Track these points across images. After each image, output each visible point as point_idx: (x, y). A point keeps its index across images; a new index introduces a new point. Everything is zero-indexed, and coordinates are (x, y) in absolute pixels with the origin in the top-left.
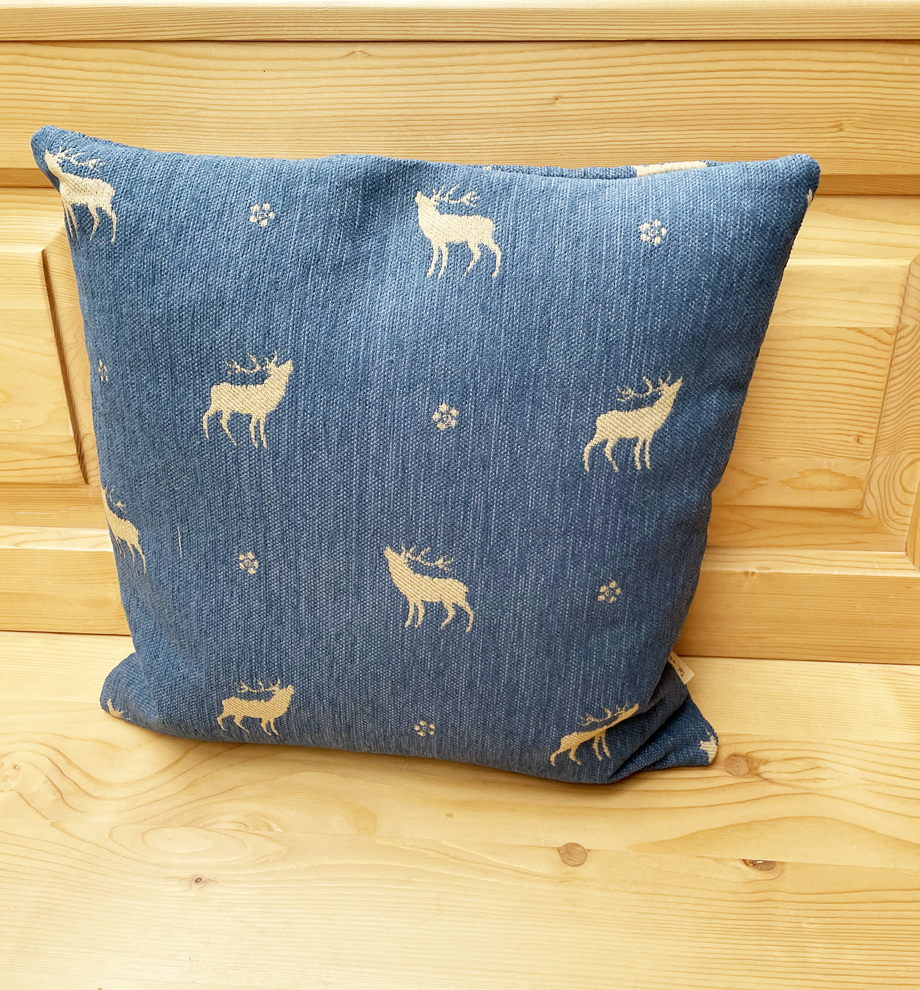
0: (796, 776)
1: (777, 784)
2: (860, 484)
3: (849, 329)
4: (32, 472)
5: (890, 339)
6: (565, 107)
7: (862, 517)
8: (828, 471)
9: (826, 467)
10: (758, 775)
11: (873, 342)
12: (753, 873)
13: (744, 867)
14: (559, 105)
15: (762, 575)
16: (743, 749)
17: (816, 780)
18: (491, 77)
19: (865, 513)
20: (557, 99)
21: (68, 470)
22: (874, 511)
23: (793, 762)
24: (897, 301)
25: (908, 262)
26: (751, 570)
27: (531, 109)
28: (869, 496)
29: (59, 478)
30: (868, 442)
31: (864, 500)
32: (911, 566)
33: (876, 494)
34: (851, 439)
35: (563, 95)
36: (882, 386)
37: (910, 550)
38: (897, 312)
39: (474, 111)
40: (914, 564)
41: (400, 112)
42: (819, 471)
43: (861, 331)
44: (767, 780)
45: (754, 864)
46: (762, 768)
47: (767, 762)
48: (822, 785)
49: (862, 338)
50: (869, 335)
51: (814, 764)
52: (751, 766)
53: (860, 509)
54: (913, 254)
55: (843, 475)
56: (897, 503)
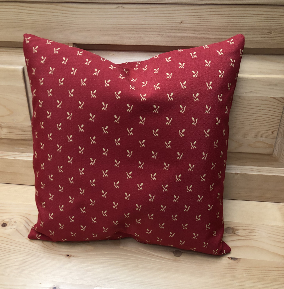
0: (247, 234)
1: (240, 236)
2: (272, 146)
3: (271, 97)
4: (19, 136)
6: (185, 25)
7: (272, 157)
9: (262, 141)
10: (235, 233)
14: (182, 25)
15: (241, 174)
16: (231, 226)
17: (252, 235)
18: (161, 15)
19: (274, 155)
20: (182, 22)
22: (276, 155)
23: (246, 230)
26: (237, 172)
27: (173, 25)
28: (275, 150)
29: (27, 138)
31: (273, 152)
33: (277, 149)
34: (270, 132)
35: (184, 21)
39: (156, 26)
41: (133, 26)
42: (259, 142)
43: (274, 98)
44: (237, 235)
45: (231, 258)
47: (238, 230)
49: (275, 100)
50: (277, 100)
51: (252, 231)
52: (233, 231)
53: (272, 154)
55: (267, 143)
56: (283, 152)
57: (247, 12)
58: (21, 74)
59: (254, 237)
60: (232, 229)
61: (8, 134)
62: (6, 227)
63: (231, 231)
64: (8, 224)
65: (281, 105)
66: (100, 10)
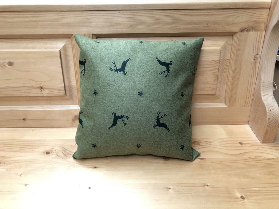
0: (207, 144)
1: (203, 146)
2: (215, 89)
3: (211, 60)
4: (55, 94)
5: (218, 62)
6: (159, 21)
7: (215, 96)
8: (209, 87)
10: (199, 144)
11: (216, 62)
13: (198, 159)
15: (198, 108)
16: (196, 140)
17: (210, 145)
19: (216, 95)
20: (157, 20)
21: (63, 93)
22: (218, 95)
23: (206, 142)
24: (219, 55)
25: (221, 48)
27: (153, 21)
28: (217, 92)
29: (61, 95)
30: (216, 81)
31: (216, 93)
32: (225, 105)
33: (218, 91)
34: (213, 81)
36: (218, 71)
37: (225, 102)
38: (219, 57)
40: (226, 104)
42: (207, 87)
43: (213, 60)
44: (201, 145)
46: (200, 143)
47: (201, 142)
49: (213, 62)
50: (215, 61)
51: (210, 142)
52: (198, 143)
53: (215, 94)
54: (222, 46)
55: (212, 88)
56: (221, 93)
57: (193, 13)
58: (58, 54)
59: (211, 145)
60: (197, 142)
61: (48, 93)
62: (49, 154)
63: (197, 143)
64: (50, 152)
65: (217, 64)
66: (109, 14)
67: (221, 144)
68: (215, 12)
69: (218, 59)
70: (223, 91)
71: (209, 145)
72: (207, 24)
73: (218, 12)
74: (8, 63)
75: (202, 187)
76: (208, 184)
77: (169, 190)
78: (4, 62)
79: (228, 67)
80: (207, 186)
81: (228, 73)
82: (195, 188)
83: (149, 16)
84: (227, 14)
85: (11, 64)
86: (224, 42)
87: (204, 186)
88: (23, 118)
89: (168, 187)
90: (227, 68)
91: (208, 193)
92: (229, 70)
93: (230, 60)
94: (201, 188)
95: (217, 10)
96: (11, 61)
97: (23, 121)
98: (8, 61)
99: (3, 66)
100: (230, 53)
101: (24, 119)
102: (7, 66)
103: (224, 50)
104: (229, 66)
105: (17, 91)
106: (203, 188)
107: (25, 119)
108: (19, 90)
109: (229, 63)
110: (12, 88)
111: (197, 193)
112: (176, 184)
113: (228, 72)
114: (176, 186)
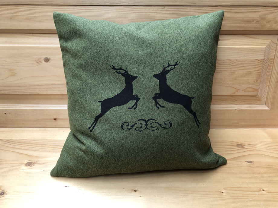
0: (252, 147)
1: (248, 149)
3: (255, 59)
5: (262, 61)
7: (257, 97)
8: (251, 88)
10: (244, 147)
11: (259, 62)
12: (248, 164)
13: (246, 163)
15: (238, 110)
16: (240, 143)
22: (260, 96)
23: (250, 145)
24: (263, 54)
25: (265, 47)
26: (236, 109)
28: (259, 93)
30: (259, 81)
31: (258, 94)
32: (267, 107)
33: (260, 92)
34: (256, 81)
36: (261, 70)
37: (266, 104)
38: (263, 56)
42: (249, 88)
43: (257, 60)
44: (246, 148)
45: (248, 162)
46: (244, 146)
47: (245, 145)
48: (256, 149)
50: (259, 60)
51: (254, 145)
53: (257, 96)
54: (267, 45)
55: (254, 88)
56: (263, 95)
57: (239, 10)
60: (241, 145)
65: (261, 64)
66: (152, 10)
67: (267, 147)
68: (263, 9)
69: (263, 58)
70: (265, 92)
71: (255, 149)
72: (253, 21)
73: (265, 9)
74: (44, 59)
75: (257, 191)
76: (264, 189)
77: (223, 194)
78: (41, 58)
79: (272, 67)
80: (263, 190)
81: (271, 73)
82: (250, 192)
83: (194, 12)
84: (274, 12)
85: (47, 60)
86: (270, 41)
87: (260, 190)
88: (55, 117)
89: (220, 191)
90: (270, 68)
91: (266, 198)
92: (272, 70)
93: (274, 59)
94: (257, 193)
95: (264, 7)
96: (48, 57)
97: (54, 120)
98: (45, 57)
99: (38, 62)
100: (275, 52)
101: (55, 119)
102: (43, 62)
103: (269, 49)
104: (273, 65)
105: (50, 88)
106: (259, 193)
107: (57, 118)
108: (52, 88)
109: (273, 63)
110: (45, 85)
111: (254, 198)
112: (229, 188)
113: (272, 71)
114: (229, 190)
